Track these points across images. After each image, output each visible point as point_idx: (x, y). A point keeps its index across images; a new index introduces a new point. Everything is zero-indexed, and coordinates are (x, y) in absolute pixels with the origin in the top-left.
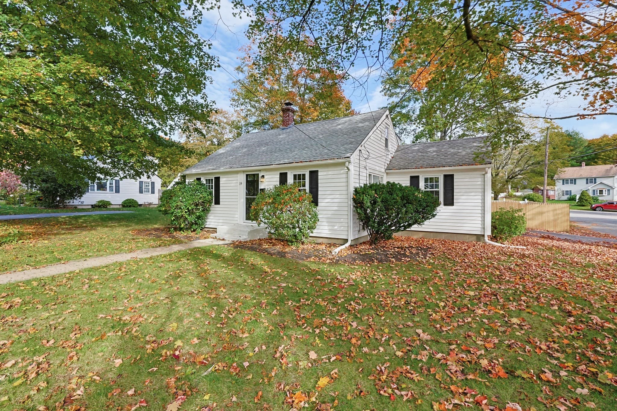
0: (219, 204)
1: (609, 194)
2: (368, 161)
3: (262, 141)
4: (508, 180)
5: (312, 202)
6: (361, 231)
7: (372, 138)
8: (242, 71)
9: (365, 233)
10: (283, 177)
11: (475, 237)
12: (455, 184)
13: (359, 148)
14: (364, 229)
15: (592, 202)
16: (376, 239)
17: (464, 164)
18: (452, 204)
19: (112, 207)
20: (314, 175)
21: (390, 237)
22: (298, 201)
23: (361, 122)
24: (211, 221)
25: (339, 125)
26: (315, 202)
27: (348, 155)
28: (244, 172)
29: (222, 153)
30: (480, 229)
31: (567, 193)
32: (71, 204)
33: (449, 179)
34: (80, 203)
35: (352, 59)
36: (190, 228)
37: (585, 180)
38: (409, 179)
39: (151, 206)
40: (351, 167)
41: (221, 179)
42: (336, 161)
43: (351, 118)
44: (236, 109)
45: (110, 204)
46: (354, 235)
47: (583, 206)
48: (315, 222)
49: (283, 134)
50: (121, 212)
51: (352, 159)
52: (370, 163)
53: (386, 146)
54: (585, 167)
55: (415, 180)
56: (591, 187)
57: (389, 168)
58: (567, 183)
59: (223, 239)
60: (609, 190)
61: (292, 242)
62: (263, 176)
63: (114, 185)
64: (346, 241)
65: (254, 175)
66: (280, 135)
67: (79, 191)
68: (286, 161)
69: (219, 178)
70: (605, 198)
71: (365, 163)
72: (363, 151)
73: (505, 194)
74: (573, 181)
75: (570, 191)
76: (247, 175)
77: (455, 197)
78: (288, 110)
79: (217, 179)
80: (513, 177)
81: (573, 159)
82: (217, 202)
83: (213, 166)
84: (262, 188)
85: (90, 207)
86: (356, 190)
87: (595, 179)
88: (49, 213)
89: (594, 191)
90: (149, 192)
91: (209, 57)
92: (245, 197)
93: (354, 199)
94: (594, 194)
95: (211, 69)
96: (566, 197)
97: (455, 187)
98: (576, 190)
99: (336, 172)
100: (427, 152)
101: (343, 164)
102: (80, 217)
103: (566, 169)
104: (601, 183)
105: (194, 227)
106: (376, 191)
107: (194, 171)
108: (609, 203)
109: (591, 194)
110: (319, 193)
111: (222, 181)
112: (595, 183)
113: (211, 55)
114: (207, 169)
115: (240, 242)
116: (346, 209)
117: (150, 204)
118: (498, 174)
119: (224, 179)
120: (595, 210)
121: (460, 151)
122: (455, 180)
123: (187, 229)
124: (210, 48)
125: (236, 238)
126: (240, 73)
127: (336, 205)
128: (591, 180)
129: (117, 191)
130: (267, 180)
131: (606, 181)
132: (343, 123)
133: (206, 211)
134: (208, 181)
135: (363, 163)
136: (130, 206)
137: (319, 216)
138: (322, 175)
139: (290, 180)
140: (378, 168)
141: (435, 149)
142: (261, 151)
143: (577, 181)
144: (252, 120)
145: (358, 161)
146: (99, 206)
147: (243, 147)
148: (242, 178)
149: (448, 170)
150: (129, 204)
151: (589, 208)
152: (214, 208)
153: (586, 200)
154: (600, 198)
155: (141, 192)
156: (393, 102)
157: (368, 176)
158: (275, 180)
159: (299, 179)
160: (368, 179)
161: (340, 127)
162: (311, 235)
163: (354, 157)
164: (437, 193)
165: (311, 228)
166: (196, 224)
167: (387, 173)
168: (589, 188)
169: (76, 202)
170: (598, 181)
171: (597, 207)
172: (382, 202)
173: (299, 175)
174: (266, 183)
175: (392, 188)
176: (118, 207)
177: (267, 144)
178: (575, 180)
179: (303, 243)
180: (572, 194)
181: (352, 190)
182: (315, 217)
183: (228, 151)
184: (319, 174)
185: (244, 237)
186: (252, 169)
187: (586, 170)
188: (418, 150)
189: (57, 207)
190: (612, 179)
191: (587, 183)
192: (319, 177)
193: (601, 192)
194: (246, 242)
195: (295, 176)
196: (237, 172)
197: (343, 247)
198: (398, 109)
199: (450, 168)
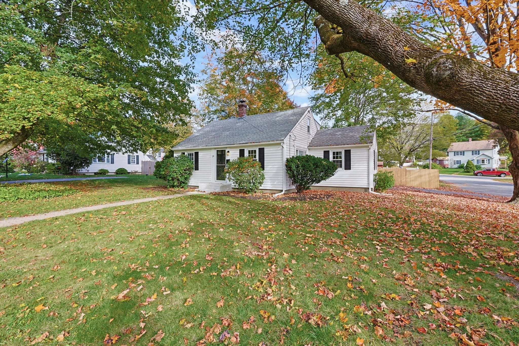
0: (198, 170)
1: (489, 163)
2: (295, 142)
3: (225, 127)
4: (410, 152)
5: (261, 167)
6: (291, 185)
7: (298, 127)
8: (206, 73)
9: (294, 187)
10: (242, 152)
11: (364, 190)
12: (351, 156)
13: (290, 134)
14: (293, 184)
15: (475, 169)
16: (300, 189)
17: (356, 143)
18: (350, 169)
19: (109, 174)
20: (262, 151)
21: (308, 188)
22: (253, 167)
23: (291, 116)
24: (192, 182)
25: (277, 117)
26: (263, 167)
27: (283, 139)
28: (215, 148)
29: (197, 136)
30: (366, 184)
31: (458, 162)
32: (81, 172)
33: (348, 153)
34: (86, 171)
35: (284, 82)
36: (180, 185)
37: (471, 153)
38: (323, 153)
39: (137, 174)
40: (285, 146)
41: (199, 154)
42: (275, 142)
43: (285, 112)
44: (202, 101)
45: (108, 172)
46: (287, 188)
47: (469, 172)
48: (263, 179)
49: (239, 122)
50: (115, 177)
51: (285, 141)
52: (297, 144)
53: (309, 131)
54: (471, 142)
55: (326, 153)
56: (475, 157)
57: (311, 146)
58: (458, 155)
59: (204, 192)
60: (489, 160)
61: (249, 191)
62: (228, 152)
63: (110, 158)
64: (282, 191)
65: (222, 150)
66: (237, 123)
67: (87, 162)
68: (244, 142)
69: (198, 153)
70: (486, 166)
71: (293, 143)
72: (292, 136)
73: (410, 163)
74: (462, 153)
75: (460, 161)
76: (217, 151)
77: (351, 164)
78: (243, 106)
79: (197, 154)
80: (413, 150)
81: (464, 136)
82: (197, 169)
83: (193, 144)
84: (228, 159)
85: (93, 174)
86: (287, 160)
87: (479, 151)
88: (69, 178)
89: (478, 160)
90: (134, 163)
91: (193, 74)
92: (216, 165)
93: (286, 165)
94: (478, 163)
95: (194, 82)
96: (456, 166)
97: (351, 158)
98: (464, 160)
99: (274, 149)
100: (335, 135)
101: (280, 144)
102: (96, 180)
103: (454, 144)
104: (483, 154)
105: (183, 185)
106: (299, 160)
107: (180, 148)
108: (487, 170)
109: (475, 164)
110: (265, 162)
111: (200, 155)
112: (479, 154)
113: (194, 73)
114: (189, 146)
115: (216, 193)
116: (282, 171)
117: (136, 172)
118: (402, 148)
119: (202, 153)
120: (477, 175)
121: (356, 134)
122: (351, 154)
123: (178, 186)
124: (193, 69)
125: (212, 191)
126: (204, 74)
127: (276, 169)
128: (476, 152)
129: (113, 162)
130: (231, 154)
131: (487, 153)
132: (280, 116)
133: (190, 174)
134: (190, 155)
135: (292, 143)
136: (122, 174)
137: (265, 176)
138: (267, 151)
139: (246, 154)
140: (302, 146)
141: (340, 133)
142: (225, 134)
143: (465, 153)
144: (213, 109)
145: (289, 142)
146: (101, 174)
147: (212, 131)
148: (214, 153)
149: (347, 147)
150: (121, 172)
151: (472, 174)
152: (195, 172)
153: (471, 168)
154: (482, 166)
155: (129, 163)
156: (318, 94)
157: (295, 151)
158: (237, 154)
159: (252, 153)
160: (295, 153)
161: (278, 118)
162: (260, 188)
163: (286, 140)
164: (341, 161)
165: (260, 183)
166: (184, 183)
167: (309, 149)
168: (474, 158)
169: (84, 170)
170: (481, 153)
171: (478, 173)
172: (302, 166)
173: (252, 151)
174: (231, 156)
175: (309, 158)
176: (114, 174)
177: (228, 130)
178: (464, 152)
179: (255, 192)
180: (462, 163)
181: (285, 160)
182: (263, 177)
183: (202, 134)
184: (265, 150)
185: (218, 190)
186: (221, 147)
187: (472, 144)
188: (330, 133)
189: (71, 174)
190: (491, 151)
191: (473, 154)
192: (265, 152)
193: (483, 161)
194: (220, 193)
195: (249, 151)
196: (211, 149)
197: (280, 194)
198: (322, 99)
199: (348, 146)
